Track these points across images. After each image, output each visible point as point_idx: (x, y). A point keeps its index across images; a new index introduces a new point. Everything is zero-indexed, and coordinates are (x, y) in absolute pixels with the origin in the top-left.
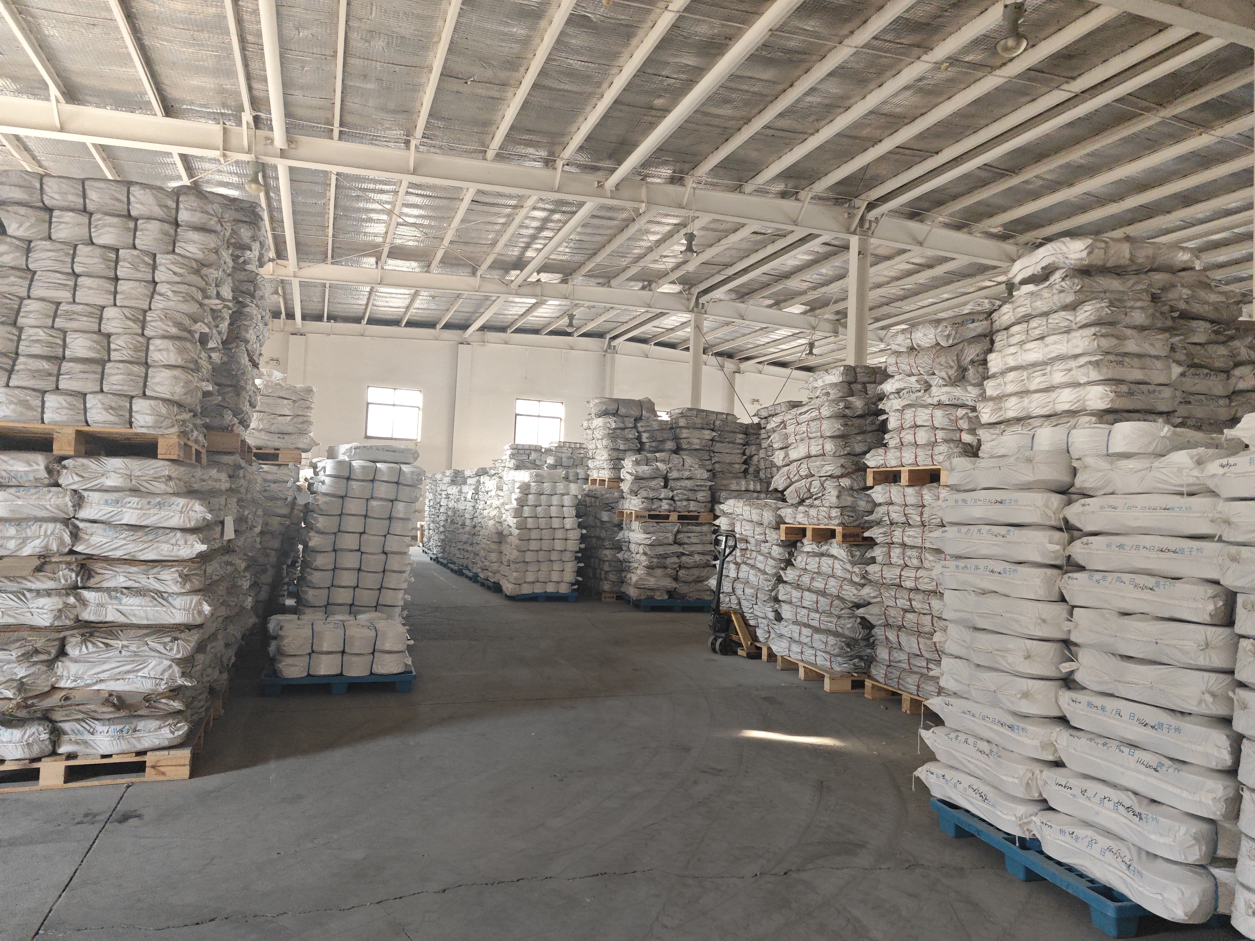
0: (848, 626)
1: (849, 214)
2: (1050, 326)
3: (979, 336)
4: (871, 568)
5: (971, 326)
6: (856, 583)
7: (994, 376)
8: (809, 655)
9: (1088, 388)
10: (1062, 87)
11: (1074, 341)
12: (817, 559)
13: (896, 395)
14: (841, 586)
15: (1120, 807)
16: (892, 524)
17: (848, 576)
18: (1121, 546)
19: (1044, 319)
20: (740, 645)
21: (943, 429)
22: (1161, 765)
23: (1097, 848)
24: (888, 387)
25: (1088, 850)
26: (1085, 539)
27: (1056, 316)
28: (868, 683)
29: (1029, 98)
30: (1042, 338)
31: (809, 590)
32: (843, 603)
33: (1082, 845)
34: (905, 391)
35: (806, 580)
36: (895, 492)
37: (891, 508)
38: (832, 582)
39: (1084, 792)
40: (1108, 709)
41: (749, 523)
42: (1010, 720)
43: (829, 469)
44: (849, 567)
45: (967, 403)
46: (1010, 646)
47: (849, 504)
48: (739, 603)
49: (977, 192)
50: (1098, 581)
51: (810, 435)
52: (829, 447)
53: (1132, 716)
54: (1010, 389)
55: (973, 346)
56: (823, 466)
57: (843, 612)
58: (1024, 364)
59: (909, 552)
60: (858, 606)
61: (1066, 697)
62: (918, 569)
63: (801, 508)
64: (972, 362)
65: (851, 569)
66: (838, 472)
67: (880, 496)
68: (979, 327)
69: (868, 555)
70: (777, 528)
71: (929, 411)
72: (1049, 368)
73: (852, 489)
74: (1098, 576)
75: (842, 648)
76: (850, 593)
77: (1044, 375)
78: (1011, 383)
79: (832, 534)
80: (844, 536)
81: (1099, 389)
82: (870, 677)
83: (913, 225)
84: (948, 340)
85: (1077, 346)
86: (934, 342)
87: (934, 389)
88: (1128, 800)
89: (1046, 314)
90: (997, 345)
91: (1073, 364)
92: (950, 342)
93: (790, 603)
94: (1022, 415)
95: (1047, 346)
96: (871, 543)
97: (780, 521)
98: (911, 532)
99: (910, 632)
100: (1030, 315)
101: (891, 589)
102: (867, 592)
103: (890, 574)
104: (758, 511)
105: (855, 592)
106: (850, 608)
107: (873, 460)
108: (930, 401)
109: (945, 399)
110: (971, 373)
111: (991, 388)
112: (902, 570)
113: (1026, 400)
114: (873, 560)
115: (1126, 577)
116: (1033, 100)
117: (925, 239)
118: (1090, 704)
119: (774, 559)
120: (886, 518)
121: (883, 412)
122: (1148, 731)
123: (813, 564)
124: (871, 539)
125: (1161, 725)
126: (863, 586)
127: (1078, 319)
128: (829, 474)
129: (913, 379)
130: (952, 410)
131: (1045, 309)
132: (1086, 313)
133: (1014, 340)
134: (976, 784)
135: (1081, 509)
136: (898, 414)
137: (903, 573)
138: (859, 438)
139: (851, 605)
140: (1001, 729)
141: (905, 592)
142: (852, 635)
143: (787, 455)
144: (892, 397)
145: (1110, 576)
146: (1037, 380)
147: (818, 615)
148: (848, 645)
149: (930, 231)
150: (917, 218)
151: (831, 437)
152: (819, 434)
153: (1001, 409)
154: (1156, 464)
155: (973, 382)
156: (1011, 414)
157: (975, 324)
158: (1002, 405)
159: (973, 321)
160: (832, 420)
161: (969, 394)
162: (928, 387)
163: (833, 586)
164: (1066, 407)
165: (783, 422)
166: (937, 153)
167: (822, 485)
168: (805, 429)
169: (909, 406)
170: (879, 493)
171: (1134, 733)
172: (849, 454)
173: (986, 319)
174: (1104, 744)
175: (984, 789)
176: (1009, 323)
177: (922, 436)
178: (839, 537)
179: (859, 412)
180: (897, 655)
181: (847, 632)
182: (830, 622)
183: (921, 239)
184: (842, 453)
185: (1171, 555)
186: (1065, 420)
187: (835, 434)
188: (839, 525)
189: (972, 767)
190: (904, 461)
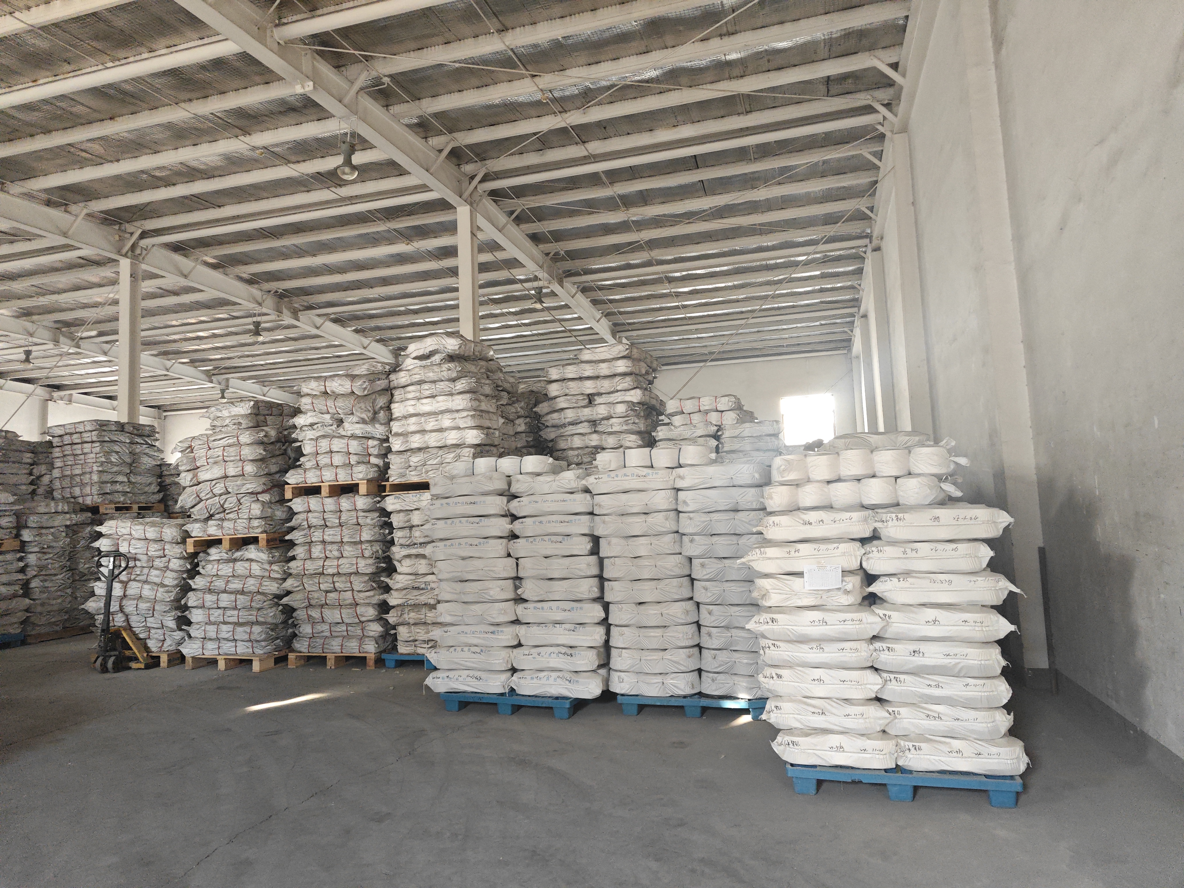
0: (272, 615)
1: (120, 236)
2: (438, 389)
3: (383, 390)
4: (292, 564)
5: (378, 382)
6: (275, 579)
7: (396, 419)
8: (228, 648)
9: (467, 431)
10: (330, 189)
11: (458, 402)
12: (231, 565)
13: (310, 428)
14: (261, 584)
15: (560, 655)
16: (310, 527)
17: (267, 574)
18: (541, 522)
19: (433, 385)
20: (136, 659)
21: (356, 454)
22: (576, 628)
23: (551, 679)
24: (300, 421)
25: (547, 682)
26: (521, 520)
27: (442, 383)
28: (291, 656)
29: (306, 189)
30: (433, 397)
31: (225, 591)
32: (266, 596)
33: (544, 681)
34: (319, 425)
35: (220, 584)
36: (313, 502)
37: (310, 515)
38: (251, 581)
39: (539, 654)
40: (545, 608)
41: (142, 542)
42: (492, 628)
43: (251, 487)
44: (267, 566)
45: (376, 436)
46: (491, 586)
47: (269, 515)
48: (127, 620)
49: (242, 243)
50: (532, 542)
51: (226, 459)
52: (249, 468)
53: (558, 608)
54: (412, 428)
55: (382, 396)
56: (244, 484)
57: (265, 604)
58: (421, 412)
59: (329, 547)
60: (280, 597)
61: (520, 609)
62: (339, 558)
63: (210, 523)
64: (381, 408)
65: (268, 568)
66: (260, 489)
67: (300, 506)
68: (382, 384)
69: (290, 554)
70: (184, 542)
71: (345, 441)
72: (440, 416)
73: (271, 502)
74: (531, 539)
75: (267, 633)
76: (272, 588)
77: (437, 421)
78: (412, 425)
79: (254, 540)
80: (268, 541)
81: (475, 432)
82: (293, 651)
83: (178, 258)
84: (364, 391)
85: (460, 405)
86: (350, 391)
87: (346, 425)
88: (563, 650)
89: (434, 382)
90: (397, 397)
91: (457, 415)
92: (366, 393)
93: (203, 607)
94: (424, 446)
95: (438, 402)
96: (292, 544)
97: (187, 535)
98: (328, 531)
99: (332, 606)
100: (423, 380)
101: (315, 577)
102: (289, 584)
103: (311, 566)
104: (157, 529)
105: (277, 585)
106: (270, 600)
107: (293, 478)
108: (344, 433)
109: (359, 433)
110: (382, 414)
111: (396, 427)
112: (324, 561)
113: (427, 436)
114: (293, 558)
115: (546, 538)
116: (308, 191)
117: (190, 272)
118: (535, 608)
119: (176, 571)
120: (305, 523)
121: (296, 440)
122: (567, 613)
123: (226, 570)
124: (291, 541)
125: (573, 608)
126: (284, 580)
127: (457, 388)
128: (250, 491)
129: (327, 417)
130: (365, 441)
131: (436, 379)
132: (461, 385)
133: (410, 396)
134: (471, 673)
135: (518, 504)
136: (313, 442)
137: (325, 564)
138: (274, 460)
139: (271, 597)
140: (486, 636)
141: (329, 577)
142: (274, 621)
143: (195, 476)
144: (305, 428)
145: (538, 539)
146: (432, 424)
147: (236, 612)
148: (272, 630)
149: (194, 268)
150: (181, 252)
151: (252, 461)
152: (238, 458)
153: (407, 441)
154: (557, 478)
155: (383, 422)
156: (415, 445)
157: (380, 382)
158: (408, 439)
159: (379, 379)
160: (255, 446)
161: (379, 430)
162: (340, 422)
163: (251, 584)
164: (454, 442)
165: (190, 447)
166: (219, 207)
167: (239, 501)
168: (221, 453)
169: (324, 436)
170: (298, 504)
171: (559, 616)
172: (267, 474)
173: (386, 378)
174: (546, 626)
175: (478, 674)
176: (406, 384)
177: (338, 460)
178: (263, 542)
179: (273, 440)
180: (319, 627)
181: (270, 620)
182: (251, 615)
183: (186, 273)
184: (262, 474)
185: (566, 524)
186: (453, 450)
187: (257, 458)
188: (262, 533)
189: (469, 664)
190: (324, 478)
